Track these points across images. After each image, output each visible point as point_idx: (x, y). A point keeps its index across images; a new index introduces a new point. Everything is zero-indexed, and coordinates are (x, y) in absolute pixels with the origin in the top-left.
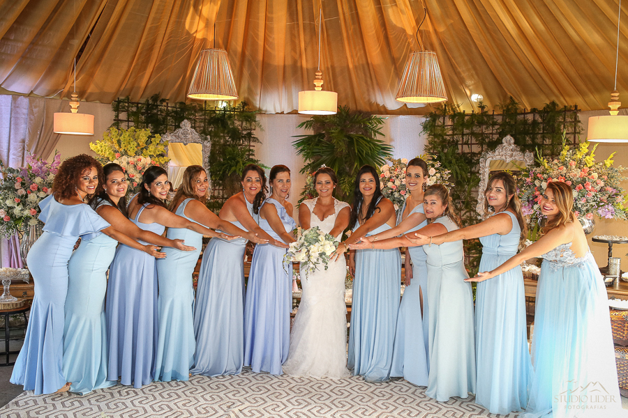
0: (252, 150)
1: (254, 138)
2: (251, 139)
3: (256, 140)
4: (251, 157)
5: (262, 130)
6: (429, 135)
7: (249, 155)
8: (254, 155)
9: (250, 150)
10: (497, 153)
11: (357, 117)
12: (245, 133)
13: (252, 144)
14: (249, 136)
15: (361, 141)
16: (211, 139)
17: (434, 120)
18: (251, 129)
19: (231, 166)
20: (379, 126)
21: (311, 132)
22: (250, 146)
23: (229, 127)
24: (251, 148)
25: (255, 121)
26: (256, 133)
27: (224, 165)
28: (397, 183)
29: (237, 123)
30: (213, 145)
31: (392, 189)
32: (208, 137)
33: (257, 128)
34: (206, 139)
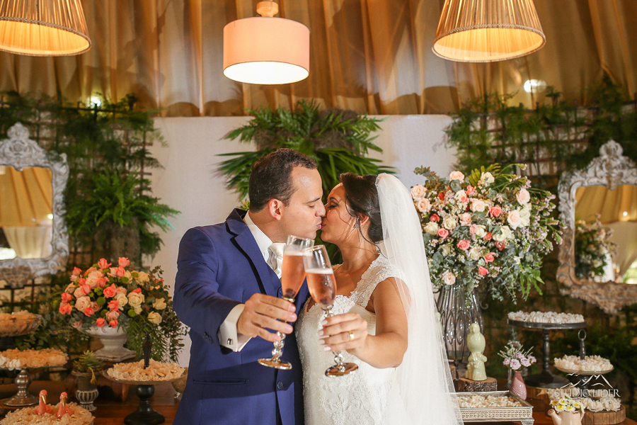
0: (147, 182)
1: (151, 159)
2: (145, 161)
3: (153, 162)
4: (145, 193)
5: (164, 145)
6: (460, 148)
7: (140, 190)
8: (150, 189)
9: (142, 181)
10: (591, 173)
11: (334, 119)
12: (133, 150)
13: (146, 170)
14: (142, 157)
15: (342, 158)
16: (68, 159)
17: (468, 122)
18: (144, 144)
19: (104, 209)
20: (372, 134)
21: (251, 147)
22: (142, 173)
23: (102, 138)
24: (145, 177)
25: (152, 130)
26: (154, 151)
27: (91, 206)
28: (450, 222)
29: (119, 134)
30: (73, 172)
31: (438, 237)
32: (64, 156)
33: (156, 142)
34: (58, 159)
